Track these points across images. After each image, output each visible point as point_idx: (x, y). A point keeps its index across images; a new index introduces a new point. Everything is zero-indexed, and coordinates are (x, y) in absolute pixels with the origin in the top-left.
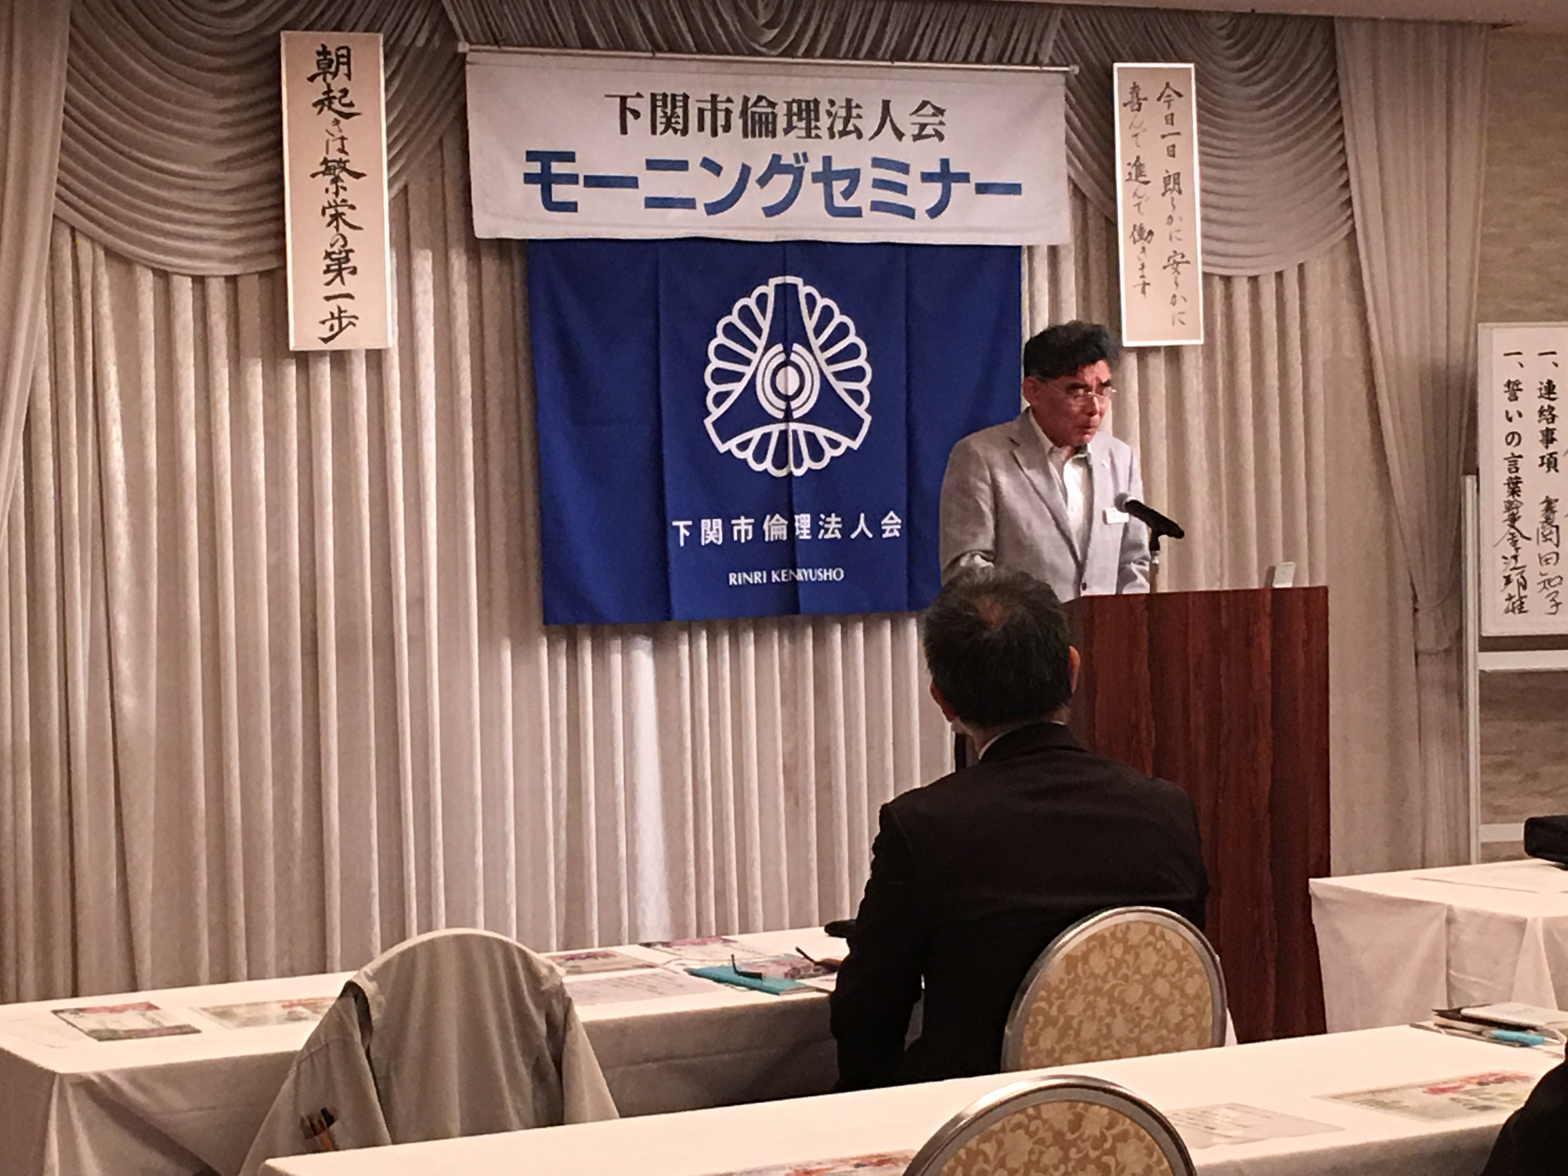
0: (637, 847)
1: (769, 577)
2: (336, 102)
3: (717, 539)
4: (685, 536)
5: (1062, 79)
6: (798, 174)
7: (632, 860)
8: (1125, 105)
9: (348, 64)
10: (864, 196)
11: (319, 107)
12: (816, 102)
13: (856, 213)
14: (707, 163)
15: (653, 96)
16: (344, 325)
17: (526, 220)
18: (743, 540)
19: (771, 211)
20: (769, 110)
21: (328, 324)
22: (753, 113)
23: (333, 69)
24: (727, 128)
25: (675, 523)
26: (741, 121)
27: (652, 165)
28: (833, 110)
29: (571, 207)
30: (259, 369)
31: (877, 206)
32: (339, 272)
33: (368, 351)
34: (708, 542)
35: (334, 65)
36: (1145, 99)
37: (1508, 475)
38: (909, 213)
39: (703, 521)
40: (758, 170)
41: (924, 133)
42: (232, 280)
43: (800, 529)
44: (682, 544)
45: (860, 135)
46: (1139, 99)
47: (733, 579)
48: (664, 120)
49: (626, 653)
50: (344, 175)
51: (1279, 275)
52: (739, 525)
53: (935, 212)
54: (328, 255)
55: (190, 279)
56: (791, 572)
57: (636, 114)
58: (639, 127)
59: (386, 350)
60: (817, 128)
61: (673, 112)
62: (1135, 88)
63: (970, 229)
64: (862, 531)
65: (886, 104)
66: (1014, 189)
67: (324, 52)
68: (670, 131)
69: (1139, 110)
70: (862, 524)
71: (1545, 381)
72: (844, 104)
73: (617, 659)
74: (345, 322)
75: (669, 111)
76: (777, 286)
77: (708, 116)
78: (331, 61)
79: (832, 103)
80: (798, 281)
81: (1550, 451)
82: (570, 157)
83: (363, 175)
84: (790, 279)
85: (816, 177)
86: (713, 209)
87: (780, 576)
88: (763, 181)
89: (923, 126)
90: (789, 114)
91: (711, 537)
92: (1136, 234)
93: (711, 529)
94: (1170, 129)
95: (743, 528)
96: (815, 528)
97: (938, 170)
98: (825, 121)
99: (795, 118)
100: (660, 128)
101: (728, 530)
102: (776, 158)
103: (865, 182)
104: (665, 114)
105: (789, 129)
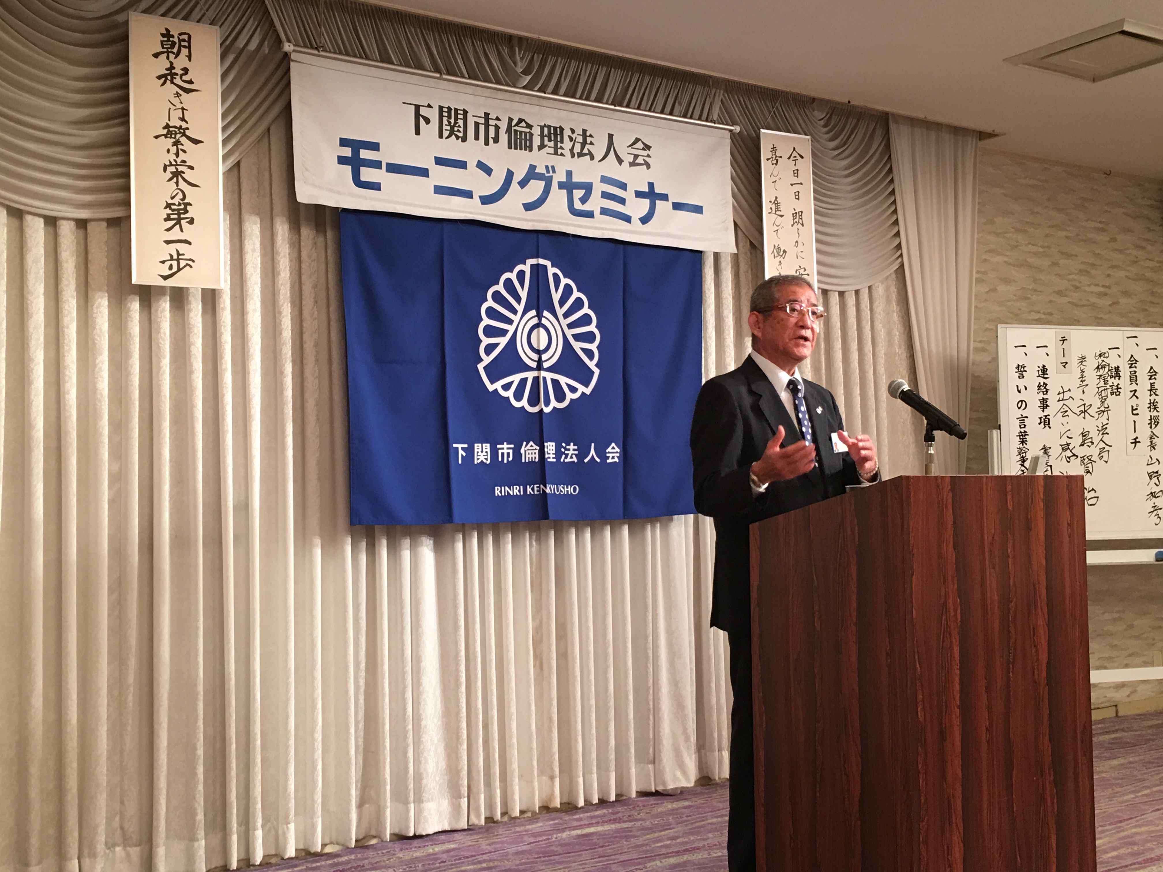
0: (422, 707)
1: (525, 490)
2: (178, 77)
3: (486, 459)
4: (462, 455)
5: (728, 134)
6: (548, 181)
7: (417, 718)
8: (768, 159)
9: (189, 47)
10: (596, 203)
11: (163, 79)
12: (562, 129)
13: (590, 215)
14: (481, 166)
15: (441, 108)
16: (181, 266)
17: (339, 193)
18: (505, 461)
19: (529, 207)
20: (528, 130)
21: (168, 264)
22: (516, 131)
23: (175, 50)
24: (496, 140)
25: (455, 445)
26: (507, 135)
27: (439, 161)
28: (574, 136)
29: (375, 186)
30: (105, 302)
31: (604, 211)
32: (178, 222)
33: (204, 290)
34: (479, 461)
35: (177, 46)
36: (781, 157)
37: (1019, 430)
38: (628, 219)
39: (476, 445)
40: (518, 176)
41: (637, 161)
42: (82, 224)
43: (548, 454)
44: (460, 462)
45: (592, 158)
46: (776, 157)
47: (497, 493)
48: (449, 128)
49: (413, 548)
50: (183, 140)
51: (857, 292)
52: (503, 449)
53: (645, 220)
54: (168, 206)
55: (42, 220)
56: (542, 486)
57: (427, 121)
58: (430, 130)
59: (220, 290)
60: (561, 148)
61: (456, 123)
62: (774, 149)
63: (668, 235)
64: (593, 456)
65: (611, 136)
66: (698, 209)
67: (167, 35)
68: (453, 136)
69: (776, 164)
70: (593, 452)
71: (1041, 366)
72: (581, 134)
73: (406, 554)
74: (183, 263)
75: (452, 121)
76: (532, 265)
77: (482, 128)
78: (174, 43)
79: (573, 131)
80: (548, 263)
81: (1046, 413)
82: (375, 147)
83: (201, 142)
84: (542, 261)
85: (561, 186)
86: (486, 200)
87: (533, 489)
88: (523, 184)
89: (636, 156)
90: (542, 136)
91: (482, 458)
92: (775, 251)
93: (482, 452)
94: (795, 180)
95: (505, 451)
96: (558, 454)
97: (646, 190)
98: (567, 145)
99: (546, 139)
100: (446, 134)
101: (494, 452)
102: (532, 168)
103: (596, 193)
104: (450, 123)
105: (542, 147)
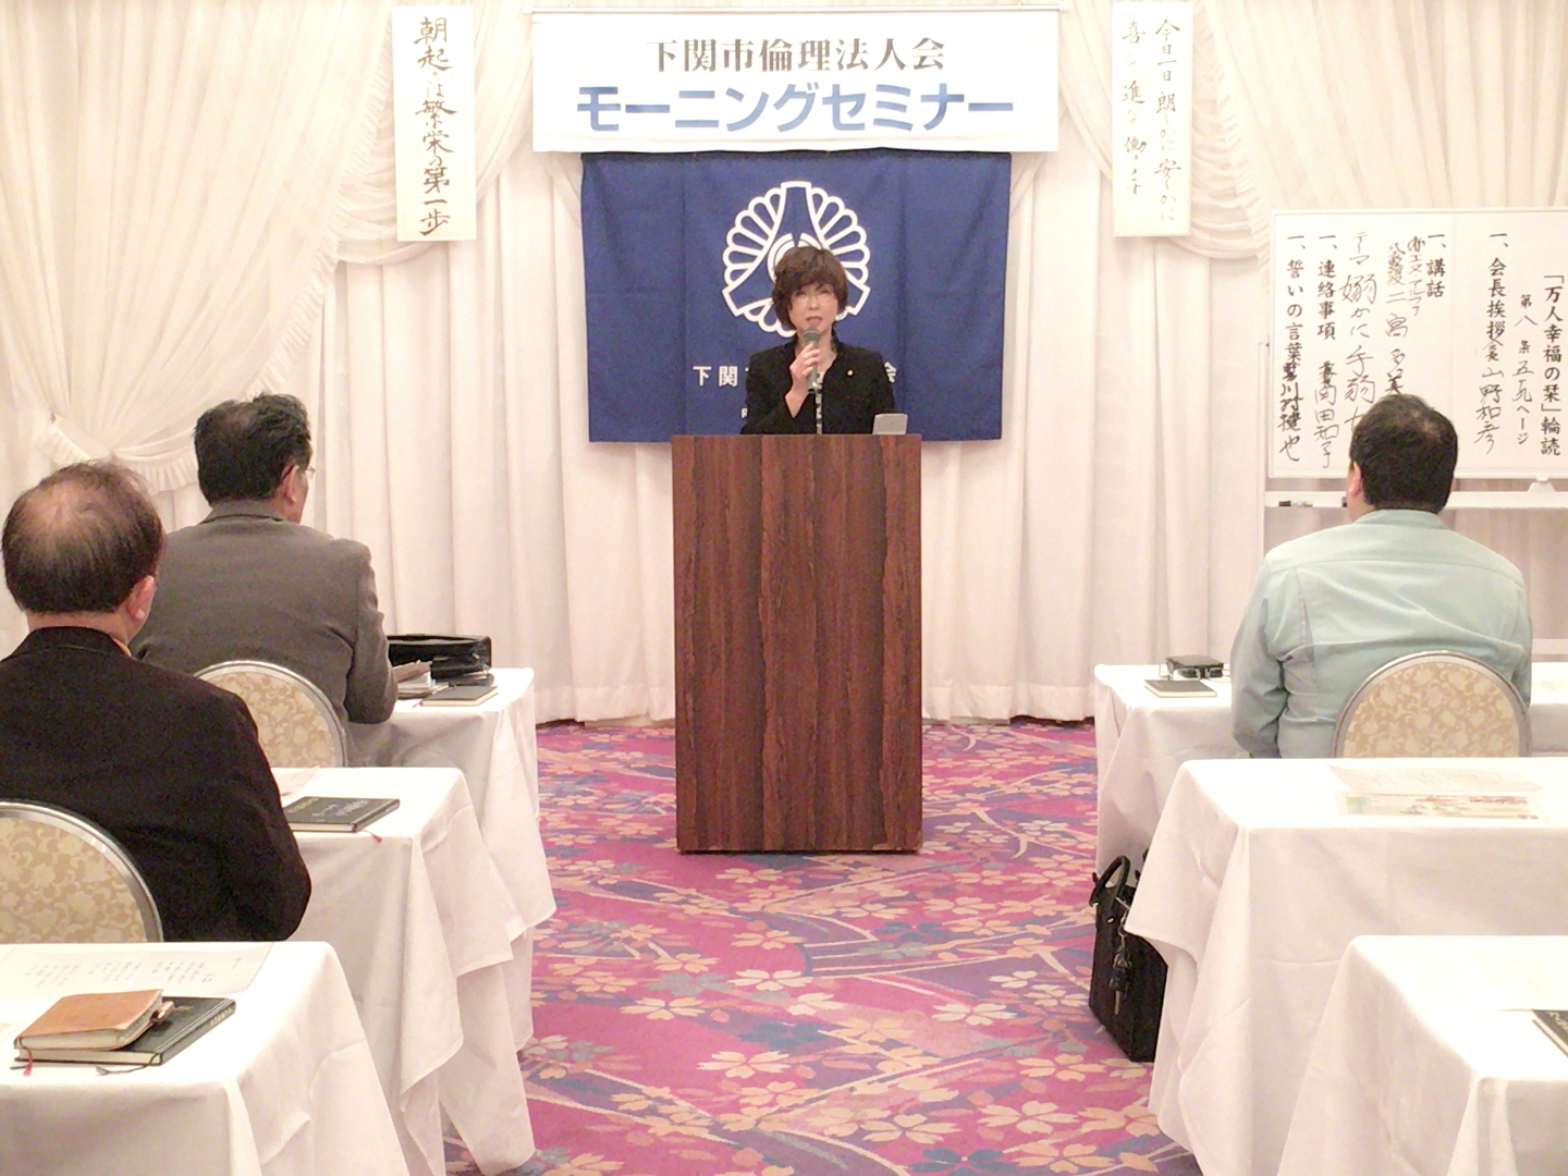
2: (435, 58)
3: (732, 383)
4: (704, 378)
5: (1056, 16)
6: (810, 98)
9: (445, 30)
10: (868, 113)
11: (423, 62)
12: (828, 43)
13: (861, 126)
14: (731, 92)
15: (687, 42)
16: (438, 223)
19: (783, 128)
20: (786, 50)
21: (427, 222)
22: (772, 53)
23: (433, 35)
24: (749, 64)
25: (695, 368)
26: (761, 59)
27: (684, 94)
28: (842, 48)
29: (614, 128)
31: (878, 122)
32: (436, 184)
34: (724, 385)
36: (1144, 33)
38: (908, 127)
40: (775, 95)
44: (701, 383)
45: (865, 66)
46: (1137, 33)
48: (696, 60)
50: (440, 112)
53: (929, 126)
54: (427, 171)
57: (672, 56)
58: (675, 66)
60: (827, 62)
61: (703, 54)
62: (1134, 24)
63: (962, 138)
65: (891, 42)
66: (1007, 107)
67: (427, 23)
68: (701, 68)
69: (1137, 42)
72: (852, 43)
74: (440, 220)
75: (699, 53)
76: (788, 190)
77: (732, 56)
78: (431, 29)
79: (842, 42)
80: (809, 185)
81: (1329, 320)
82: (613, 90)
83: (454, 112)
84: (800, 183)
85: (826, 101)
86: (732, 127)
88: (779, 105)
89: (923, 58)
90: (803, 53)
91: (728, 380)
92: (1129, 145)
93: (727, 375)
94: (1166, 58)
97: (936, 92)
98: (834, 57)
99: (808, 55)
100: (692, 64)
102: (791, 88)
103: (869, 103)
104: (696, 55)
105: (804, 63)
